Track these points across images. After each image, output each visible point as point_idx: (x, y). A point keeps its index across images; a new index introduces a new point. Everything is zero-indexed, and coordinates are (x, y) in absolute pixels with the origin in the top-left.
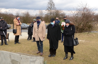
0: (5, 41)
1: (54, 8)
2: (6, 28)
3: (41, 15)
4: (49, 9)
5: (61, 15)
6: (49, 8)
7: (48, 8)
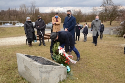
0: (43, 41)
1: (112, 3)
2: (43, 27)
3: (95, 13)
4: (105, 5)
5: (119, 11)
6: (105, 3)
7: (103, 3)
